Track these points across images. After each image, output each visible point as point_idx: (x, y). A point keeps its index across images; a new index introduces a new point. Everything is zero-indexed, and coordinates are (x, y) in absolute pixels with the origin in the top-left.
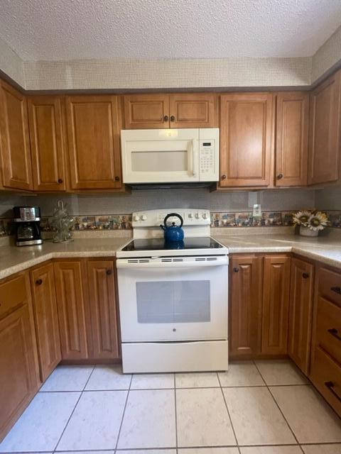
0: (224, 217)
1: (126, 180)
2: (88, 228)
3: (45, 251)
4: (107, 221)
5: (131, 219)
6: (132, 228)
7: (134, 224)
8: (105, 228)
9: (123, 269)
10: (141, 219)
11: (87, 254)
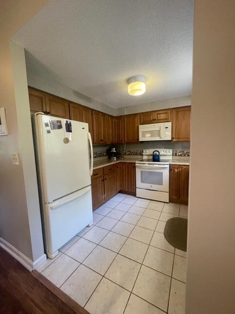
0: (179, 152)
1: (140, 140)
2: (129, 154)
3: (117, 160)
4: (134, 152)
5: (142, 152)
6: (143, 155)
7: (143, 154)
8: (134, 155)
9: (138, 166)
10: (146, 152)
11: (128, 161)
